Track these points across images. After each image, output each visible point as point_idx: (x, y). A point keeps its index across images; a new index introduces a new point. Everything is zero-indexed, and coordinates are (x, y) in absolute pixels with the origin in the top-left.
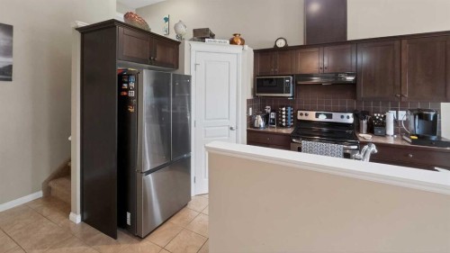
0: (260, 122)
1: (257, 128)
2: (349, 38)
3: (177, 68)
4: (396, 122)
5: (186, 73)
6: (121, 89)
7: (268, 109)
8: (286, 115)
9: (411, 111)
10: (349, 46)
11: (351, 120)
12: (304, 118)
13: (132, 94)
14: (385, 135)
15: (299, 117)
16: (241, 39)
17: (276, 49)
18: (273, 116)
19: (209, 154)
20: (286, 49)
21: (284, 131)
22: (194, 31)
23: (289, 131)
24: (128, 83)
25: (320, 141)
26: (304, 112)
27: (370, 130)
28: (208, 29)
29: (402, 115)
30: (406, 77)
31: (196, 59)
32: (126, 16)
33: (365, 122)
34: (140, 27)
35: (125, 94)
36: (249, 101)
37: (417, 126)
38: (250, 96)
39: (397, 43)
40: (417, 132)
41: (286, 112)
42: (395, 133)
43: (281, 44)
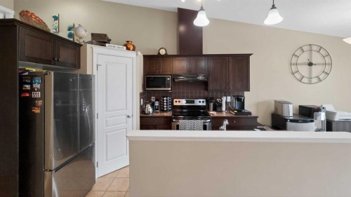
0: (149, 109)
1: (147, 114)
2: (204, 53)
3: (79, 67)
4: (226, 103)
5: (88, 73)
6: (22, 91)
7: (153, 99)
8: (167, 103)
9: (234, 96)
10: (204, 58)
11: (205, 104)
12: (178, 104)
13: (38, 95)
14: (221, 111)
15: (175, 104)
16: (133, 46)
17: (159, 55)
18: (157, 104)
19: (130, 142)
20: (166, 56)
21: (165, 114)
22: (92, 35)
23: (169, 114)
24: (31, 84)
25: (184, 119)
26: (178, 100)
27: (215, 109)
28: (105, 35)
29: (229, 99)
30: (231, 77)
31: (97, 61)
32: (22, 14)
33: (212, 104)
34: (38, 26)
35: (28, 95)
36: (141, 94)
37: (236, 105)
38: (141, 91)
39: (227, 58)
40: (237, 108)
41: (167, 100)
42: (226, 109)
43: (163, 52)
